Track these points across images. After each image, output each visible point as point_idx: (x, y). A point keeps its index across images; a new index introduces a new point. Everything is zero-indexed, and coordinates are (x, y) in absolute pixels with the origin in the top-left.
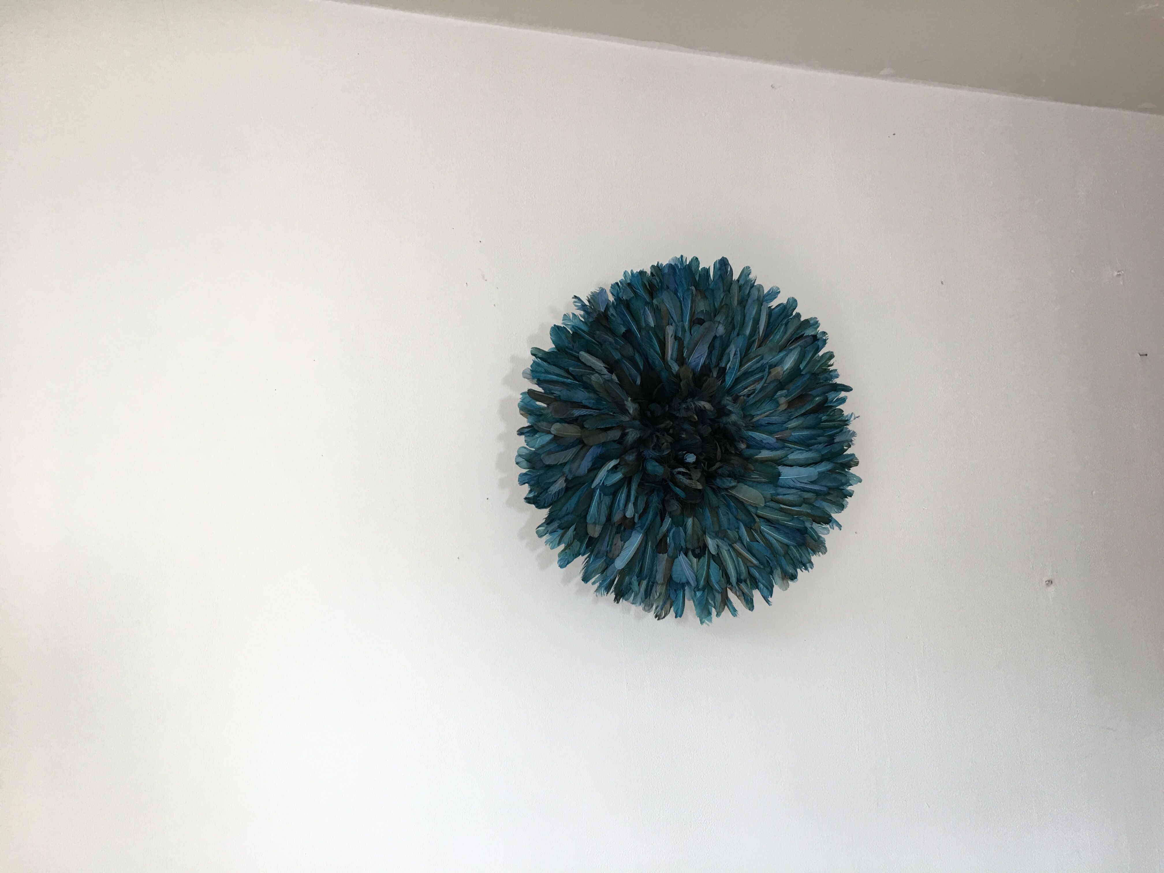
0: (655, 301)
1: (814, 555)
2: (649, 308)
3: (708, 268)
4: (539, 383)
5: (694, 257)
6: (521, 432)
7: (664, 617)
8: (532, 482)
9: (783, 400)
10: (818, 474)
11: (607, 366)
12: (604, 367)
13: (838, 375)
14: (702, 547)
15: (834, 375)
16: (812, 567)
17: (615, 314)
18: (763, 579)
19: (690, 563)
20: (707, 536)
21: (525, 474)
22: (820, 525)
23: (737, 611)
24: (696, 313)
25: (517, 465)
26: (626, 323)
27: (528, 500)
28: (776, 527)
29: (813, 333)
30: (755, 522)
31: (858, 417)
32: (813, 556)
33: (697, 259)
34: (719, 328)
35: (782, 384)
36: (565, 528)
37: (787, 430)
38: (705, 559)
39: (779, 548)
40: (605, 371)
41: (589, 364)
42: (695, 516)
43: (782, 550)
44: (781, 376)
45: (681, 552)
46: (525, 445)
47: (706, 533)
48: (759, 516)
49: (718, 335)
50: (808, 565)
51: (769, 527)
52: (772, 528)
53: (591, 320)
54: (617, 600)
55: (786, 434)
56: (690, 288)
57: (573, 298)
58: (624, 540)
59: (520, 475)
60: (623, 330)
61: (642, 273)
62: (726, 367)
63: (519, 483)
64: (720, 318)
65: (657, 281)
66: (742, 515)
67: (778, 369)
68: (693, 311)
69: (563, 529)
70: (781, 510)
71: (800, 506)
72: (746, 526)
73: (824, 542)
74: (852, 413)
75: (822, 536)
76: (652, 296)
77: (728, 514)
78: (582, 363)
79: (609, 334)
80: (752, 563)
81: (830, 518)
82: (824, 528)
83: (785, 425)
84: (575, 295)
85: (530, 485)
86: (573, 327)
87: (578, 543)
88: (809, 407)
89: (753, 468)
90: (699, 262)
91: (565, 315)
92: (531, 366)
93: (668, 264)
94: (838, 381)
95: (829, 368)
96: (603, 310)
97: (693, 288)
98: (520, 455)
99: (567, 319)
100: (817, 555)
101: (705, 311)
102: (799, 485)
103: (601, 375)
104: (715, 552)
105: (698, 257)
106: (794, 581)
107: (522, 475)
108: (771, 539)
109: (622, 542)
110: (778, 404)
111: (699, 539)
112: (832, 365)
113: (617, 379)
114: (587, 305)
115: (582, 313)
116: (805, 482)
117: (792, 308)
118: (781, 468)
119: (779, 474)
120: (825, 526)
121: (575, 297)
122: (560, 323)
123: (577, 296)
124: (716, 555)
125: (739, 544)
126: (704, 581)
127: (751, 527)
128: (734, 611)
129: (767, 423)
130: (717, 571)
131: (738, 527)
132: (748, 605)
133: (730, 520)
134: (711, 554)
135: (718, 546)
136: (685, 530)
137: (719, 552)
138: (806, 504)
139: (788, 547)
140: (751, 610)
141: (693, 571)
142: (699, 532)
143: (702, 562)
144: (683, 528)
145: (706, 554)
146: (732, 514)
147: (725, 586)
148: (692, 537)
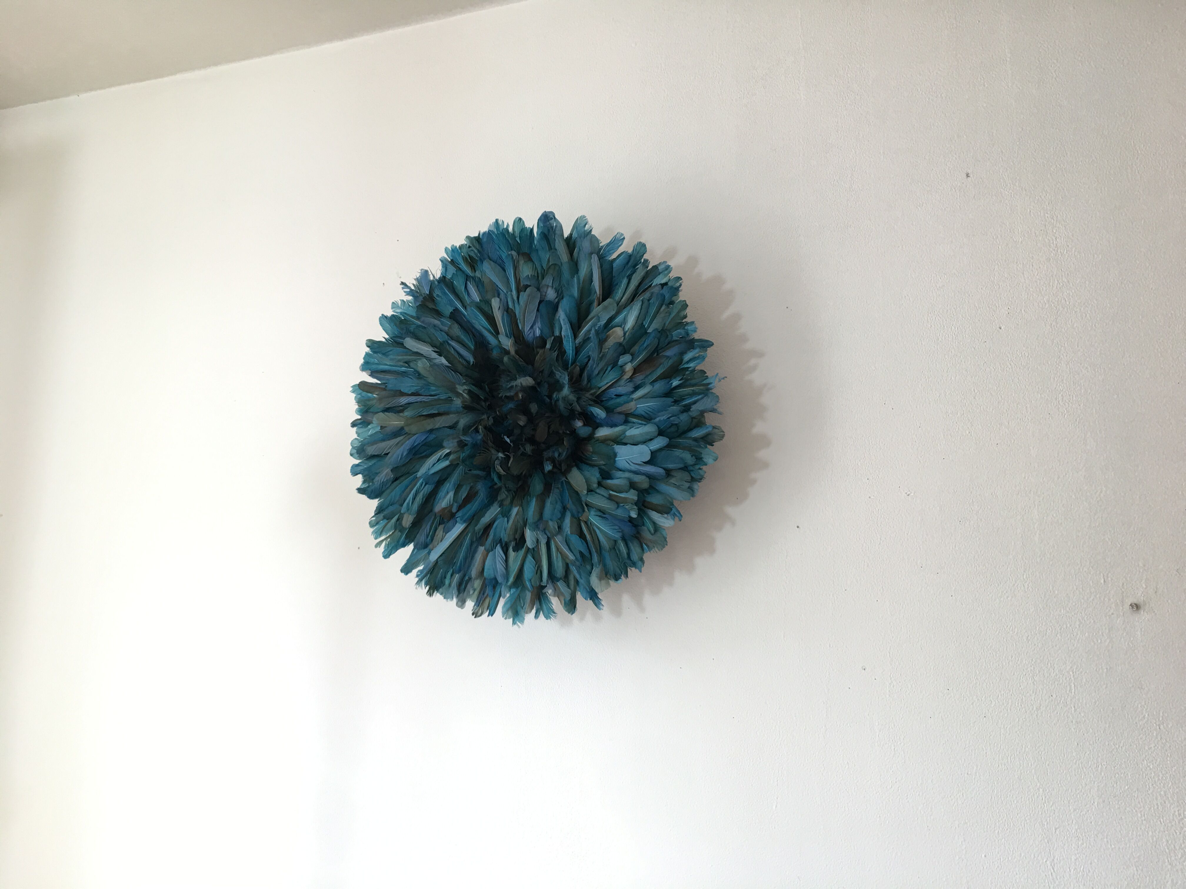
0: (478, 274)
1: (649, 552)
2: (472, 283)
3: (532, 227)
4: (372, 375)
5: (516, 218)
6: (354, 424)
7: (481, 615)
8: (366, 473)
9: (629, 367)
10: (650, 453)
11: (436, 350)
12: (433, 351)
13: (696, 328)
14: (518, 540)
15: (689, 329)
17: (440, 294)
18: (581, 578)
19: (505, 558)
20: (527, 528)
21: (357, 465)
22: (662, 515)
23: (554, 613)
24: (521, 279)
25: (351, 457)
26: (451, 303)
27: (361, 491)
28: (604, 517)
29: (664, 281)
30: (584, 511)
31: (723, 378)
32: (647, 553)
33: (520, 219)
34: (548, 292)
35: (624, 348)
36: (388, 518)
37: (632, 401)
38: (522, 552)
39: (605, 542)
40: (434, 355)
41: (415, 350)
42: (521, 505)
43: (607, 545)
44: (623, 338)
45: (498, 545)
46: (356, 436)
47: (528, 525)
48: (587, 505)
49: (545, 300)
50: (639, 564)
51: (598, 518)
52: (601, 518)
53: (418, 304)
54: (430, 593)
55: (631, 406)
56: (509, 253)
57: (400, 285)
58: (447, 531)
59: (352, 467)
60: (448, 310)
61: (461, 247)
62: (561, 336)
63: (352, 474)
64: (548, 280)
65: (474, 252)
66: (570, 505)
67: (618, 331)
68: (518, 278)
69: (387, 520)
70: (610, 498)
71: (627, 492)
72: (573, 516)
74: (717, 374)
76: (473, 268)
77: (557, 502)
78: (408, 349)
79: (435, 316)
80: (569, 559)
81: (671, 507)
83: (632, 396)
84: (402, 281)
85: (364, 476)
86: (401, 313)
87: (400, 534)
88: (659, 371)
90: (524, 222)
91: (393, 303)
92: (364, 358)
93: (486, 231)
94: (696, 336)
95: (683, 321)
96: (428, 292)
97: (514, 253)
98: (353, 448)
99: (396, 306)
100: (652, 551)
101: (530, 276)
102: (634, 468)
103: (429, 359)
104: (532, 546)
105: (521, 217)
107: (354, 466)
108: (598, 531)
109: (444, 533)
110: (623, 372)
111: (516, 531)
112: (685, 317)
113: (447, 362)
114: (413, 290)
115: (410, 298)
116: (637, 463)
117: (639, 255)
118: (619, 449)
119: (615, 455)
120: (667, 516)
121: (402, 283)
122: (389, 313)
123: (404, 281)
124: (533, 549)
125: (559, 537)
126: (514, 577)
127: (579, 518)
128: (549, 613)
129: (615, 395)
130: (532, 567)
131: (561, 518)
132: (566, 607)
133: (556, 510)
134: (529, 548)
135: (538, 540)
136: (508, 521)
137: (536, 546)
138: (634, 490)
139: (615, 541)
140: (571, 613)
141: (505, 566)
142: (519, 524)
143: (517, 556)
144: (507, 519)
145: (523, 547)
146: (562, 503)
147: (538, 584)
148: (511, 528)
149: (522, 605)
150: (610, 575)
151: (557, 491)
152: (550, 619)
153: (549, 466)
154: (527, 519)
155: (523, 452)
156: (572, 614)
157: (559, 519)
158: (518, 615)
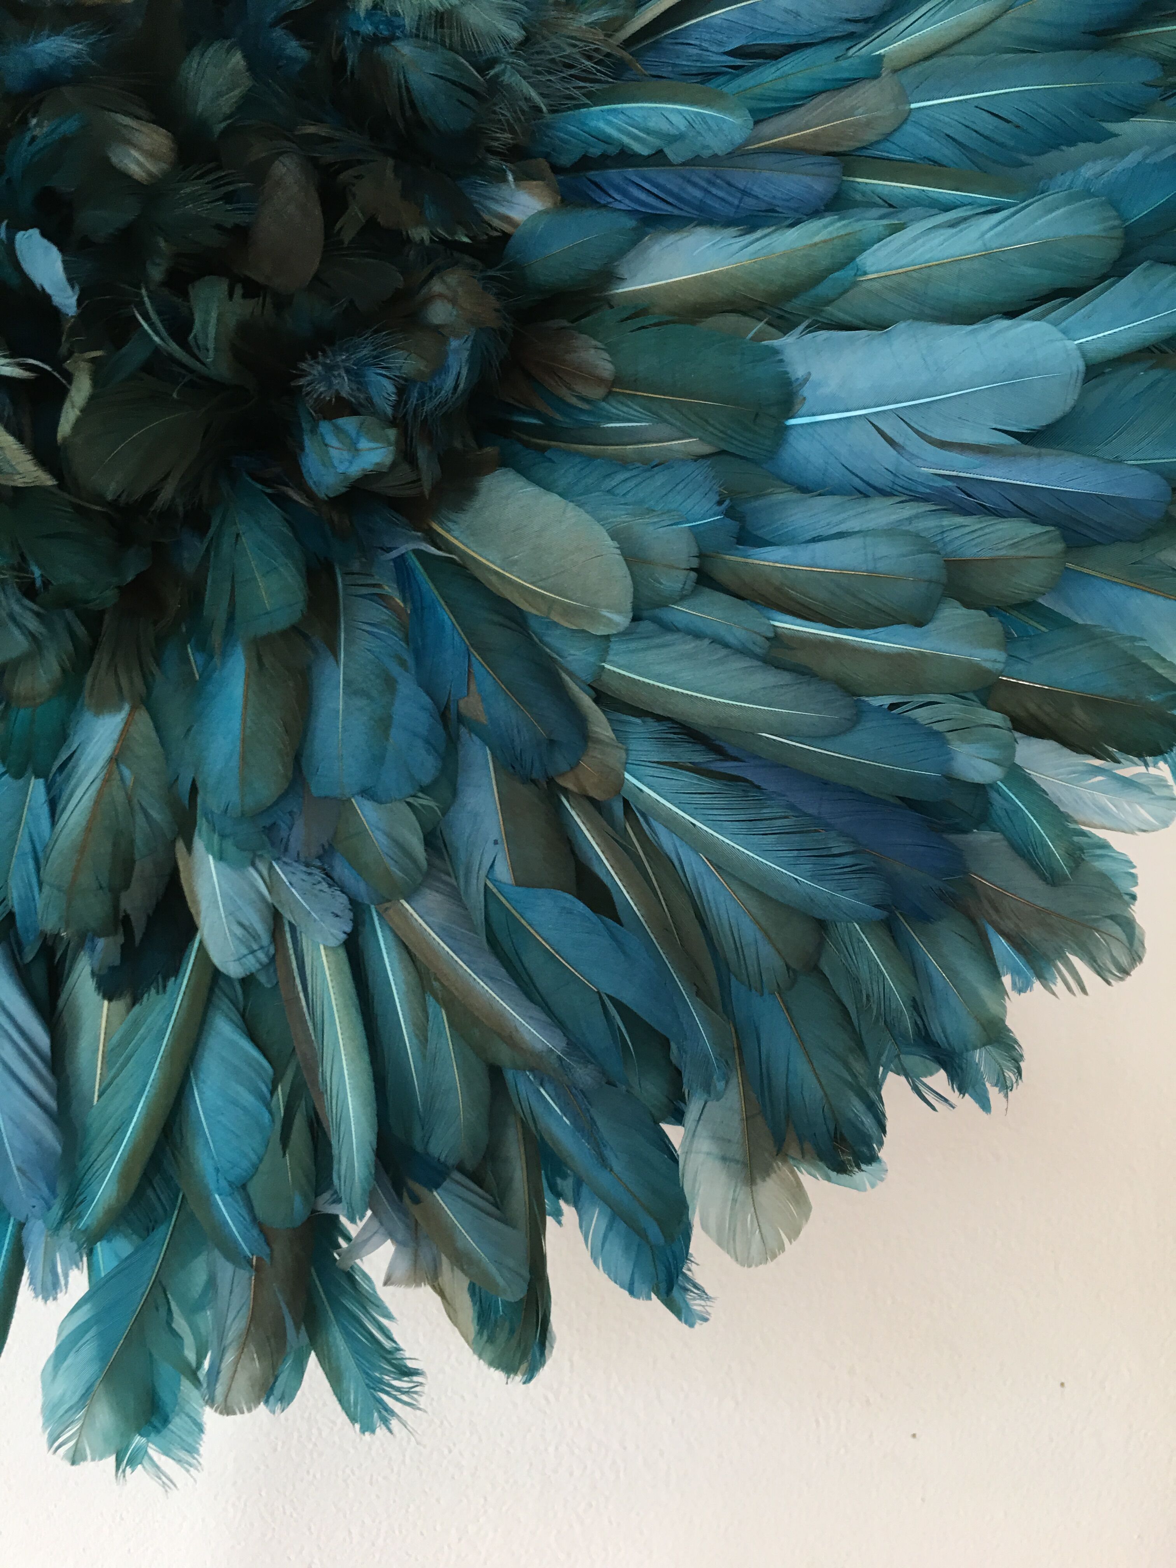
1: (1037, 985)
10: (1082, 368)
16: (1010, 1075)
18: (604, 1162)
19: (43, 1040)
20: (199, 844)
22: (1097, 762)
23: (406, 1372)
32: (1020, 991)
39: (749, 932)
43: (766, 950)
47: (202, 824)
50: (980, 1057)
52: (707, 784)
73: (1123, 884)
75: (1117, 841)
77: (390, 684)
80: (511, 1040)
82: (1129, 783)
83: (863, 50)
89: (604, 366)
106: (859, 1177)
120: (1142, 769)
124: (248, 981)
125: (432, 898)
126: (124, 1176)
127: (551, 781)
128: (376, 1385)
129: (732, 53)
130: (248, 1099)
131: (436, 782)
132: (491, 1340)
133: (393, 732)
134: (216, 975)
135: (276, 920)
136: (54, 806)
137: (272, 959)
138: (968, 605)
139: (822, 926)
140: (524, 1366)
141: (52, 1104)
142: (140, 819)
143: (136, 1025)
144: (49, 788)
145: (175, 970)
146: (428, 685)
147: (299, 1208)
148: (82, 848)
149: (190, 1355)
150: (801, 1140)
151: (378, 613)
152: (385, 1422)
153: (364, 444)
154: (194, 790)
155: (157, 350)
156: (530, 1375)
157: (424, 789)
158: (166, 1421)
